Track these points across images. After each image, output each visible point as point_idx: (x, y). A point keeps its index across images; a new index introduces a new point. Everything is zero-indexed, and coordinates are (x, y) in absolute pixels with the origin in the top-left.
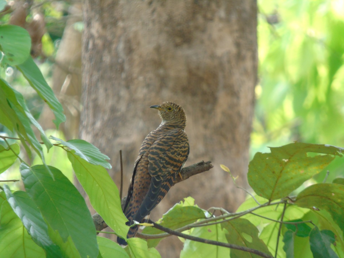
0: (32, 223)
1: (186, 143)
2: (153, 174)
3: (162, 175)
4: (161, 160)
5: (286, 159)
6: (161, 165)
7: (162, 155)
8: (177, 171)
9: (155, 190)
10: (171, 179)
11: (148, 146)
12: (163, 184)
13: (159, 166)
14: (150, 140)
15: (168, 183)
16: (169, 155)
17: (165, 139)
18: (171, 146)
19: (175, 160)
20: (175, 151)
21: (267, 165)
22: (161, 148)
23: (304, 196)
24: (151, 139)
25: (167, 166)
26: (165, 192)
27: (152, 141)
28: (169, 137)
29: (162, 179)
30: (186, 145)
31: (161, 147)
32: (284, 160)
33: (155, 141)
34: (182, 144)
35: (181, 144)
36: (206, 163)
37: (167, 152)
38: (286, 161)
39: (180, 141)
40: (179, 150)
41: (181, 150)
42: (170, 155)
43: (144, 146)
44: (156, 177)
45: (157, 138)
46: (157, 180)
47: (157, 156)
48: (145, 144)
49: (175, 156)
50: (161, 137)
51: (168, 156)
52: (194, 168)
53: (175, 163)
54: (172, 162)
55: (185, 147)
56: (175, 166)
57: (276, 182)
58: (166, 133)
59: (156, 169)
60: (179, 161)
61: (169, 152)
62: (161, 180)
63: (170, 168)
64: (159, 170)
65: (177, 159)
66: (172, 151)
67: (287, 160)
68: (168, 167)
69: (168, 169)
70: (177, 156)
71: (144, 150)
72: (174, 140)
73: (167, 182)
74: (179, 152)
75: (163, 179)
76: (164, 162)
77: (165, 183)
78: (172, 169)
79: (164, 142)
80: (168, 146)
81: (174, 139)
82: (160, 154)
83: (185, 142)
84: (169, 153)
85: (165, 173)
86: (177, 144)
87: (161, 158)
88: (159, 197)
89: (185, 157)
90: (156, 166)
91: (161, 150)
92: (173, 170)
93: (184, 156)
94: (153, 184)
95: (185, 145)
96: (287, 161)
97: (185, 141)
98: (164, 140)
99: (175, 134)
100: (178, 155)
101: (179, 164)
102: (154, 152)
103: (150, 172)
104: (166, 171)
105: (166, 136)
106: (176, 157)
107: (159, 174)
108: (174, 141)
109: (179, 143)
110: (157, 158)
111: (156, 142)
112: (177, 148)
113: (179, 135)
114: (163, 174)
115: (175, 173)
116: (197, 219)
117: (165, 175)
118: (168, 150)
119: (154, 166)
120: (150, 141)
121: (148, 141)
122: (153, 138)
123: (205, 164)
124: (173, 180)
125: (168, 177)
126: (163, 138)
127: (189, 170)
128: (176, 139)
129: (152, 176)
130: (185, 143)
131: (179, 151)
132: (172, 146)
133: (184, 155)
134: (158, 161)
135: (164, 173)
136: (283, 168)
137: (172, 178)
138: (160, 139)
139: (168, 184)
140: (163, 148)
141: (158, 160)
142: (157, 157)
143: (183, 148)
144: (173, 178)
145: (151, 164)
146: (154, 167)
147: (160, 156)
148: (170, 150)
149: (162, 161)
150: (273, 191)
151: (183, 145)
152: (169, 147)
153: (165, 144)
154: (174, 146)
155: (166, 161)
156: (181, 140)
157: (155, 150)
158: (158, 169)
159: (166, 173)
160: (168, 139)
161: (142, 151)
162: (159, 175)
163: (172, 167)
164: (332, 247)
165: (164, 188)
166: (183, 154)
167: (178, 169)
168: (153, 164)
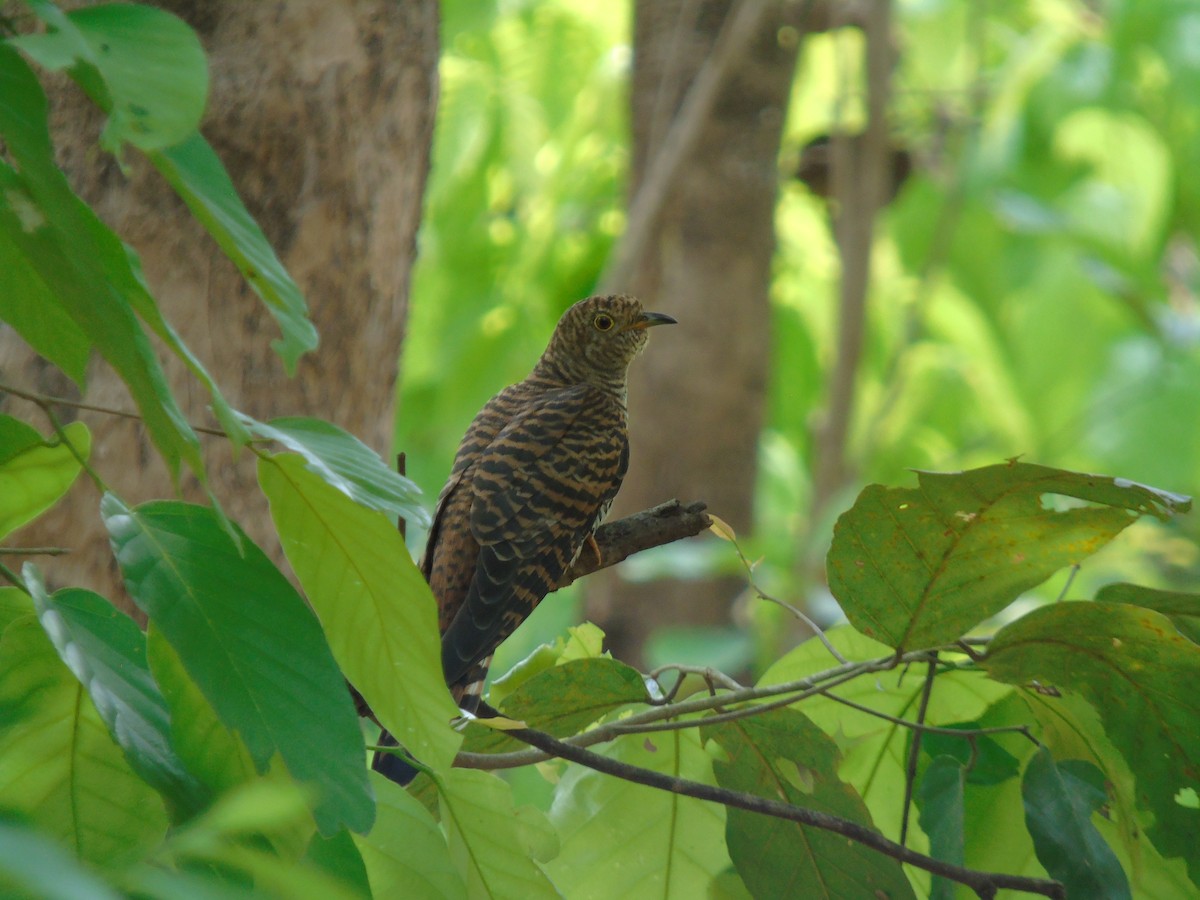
0: (119, 705)
1: (615, 433)
2: (486, 537)
3: (517, 541)
4: (518, 488)
5: (968, 513)
6: (517, 508)
7: (521, 473)
8: (579, 530)
9: (490, 591)
10: (553, 554)
11: (482, 442)
12: (524, 573)
13: (507, 511)
14: (488, 422)
15: (544, 569)
16: (546, 472)
17: (536, 417)
18: (555, 441)
19: (569, 492)
20: (572, 461)
21: (900, 527)
22: (522, 450)
23: (1015, 644)
24: (493, 419)
25: (538, 510)
26: (530, 602)
27: (497, 423)
28: (551, 412)
29: (518, 553)
30: (614, 441)
31: (520, 445)
32: (960, 514)
33: (505, 425)
34: (598, 436)
35: (593, 436)
36: (689, 511)
37: (542, 464)
38: (967, 518)
39: (592, 427)
40: (584, 457)
41: (593, 456)
42: (552, 473)
43: (470, 443)
44: (495, 546)
45: (510, 414)
46: (501, 558)
47: (503, 476)
48: (473, 433)
49: (567, 477)
50: (524, 410)
51: (542, 477)
52: (646, 525)
53: (569, 503)
54: (556, 497)
55: (608, 448)
56: (571, 513)
57: (926, 589)
58: (541, 399)
59: (498, 518)
60: (583, 496)
61: (549, 464)
62: (517, 559)
63: (549, 518)
64: (507, 524)
65: (578, 488)
66: (558, 459)
67: (973, 515)
68: (541, 515)
69: (541, 520)
70: (577, 477)
71: (468, 456)
72: (568, 422)
73: (540, 566)
74: (587, 466)
75: (524, 555)
76: (527, 495)
77: (530, 570)
78: (559, 522)
79: (531, 428)
80: (543, 442)
81: (568, 418)
82: (516, 470)
83: (610, 432)
84: (547, 467)
85: (529, 536)
86: (580, 438)
87: (516, 482)
88: (507, 619)
89: (609, 483)
90: (497, 511)
91: (519, 455)
92: (563, 527)
93: (603, 479)
94: (485, 573)
95: (608, 440)
96: (971, 520)
97: (609, 427)
98: (533, 422)
99: (573, 402)
100: (582, 475)
101: (583, 506)
102: (496, 462)
103: (476, 529)
104: (534, 528)
105: (540, 407)
106: (574, 479)
107: (509, 536)
108: (569, 427)
109: (586, 434)
110: (503, 484)
111: (506, 429)
112: (579, 449)
113: (585, 408)
114: (523, 538)
115: (572, 537)
116: (618, 703)
117: (529, 542)
118: (546, 457)
119: (490, 508)
120: (489, 425)
121: (482, 424)
122: (501, 416)
123: (686, 514)
124: (560, 561)
125: (540, 550)
126: (530, 417)
127: (628, 533)
128: (577, 418)
129: (481, 542)
130: (612, 436)
131: (585, 461)
132: (560, 441)
133: (604, 475)
134: (505, 493)
135: (524, 533)
136: (955, 542)
137: (559, 553)
138: (520, 418)
139: (542, 572)
140: (526, 449)
141: (508, 488)
142: (505, 479)
143: (601, 451)
144: (563, 554)
145: (481, 504)
146: (491, 513)
147: (516, 474)
148: (552, 455)
149: (518, 494)
150: (912, 621)
151: (603, 440)
152: (549, 447)
153: (534, 437)
154: (566, 441)
155: (536, 494)
156: (596, 422)
157: (498, 458)
158: (502, 522)
159: (535, 534)
160: (545, 417)
161: (461, 459)
162: (510, 540)
163: (559, 516)
164: (1096, 820)
165: (524, 586)
166: (600, 472)
167: (582, 523)
168: (489, 502)
